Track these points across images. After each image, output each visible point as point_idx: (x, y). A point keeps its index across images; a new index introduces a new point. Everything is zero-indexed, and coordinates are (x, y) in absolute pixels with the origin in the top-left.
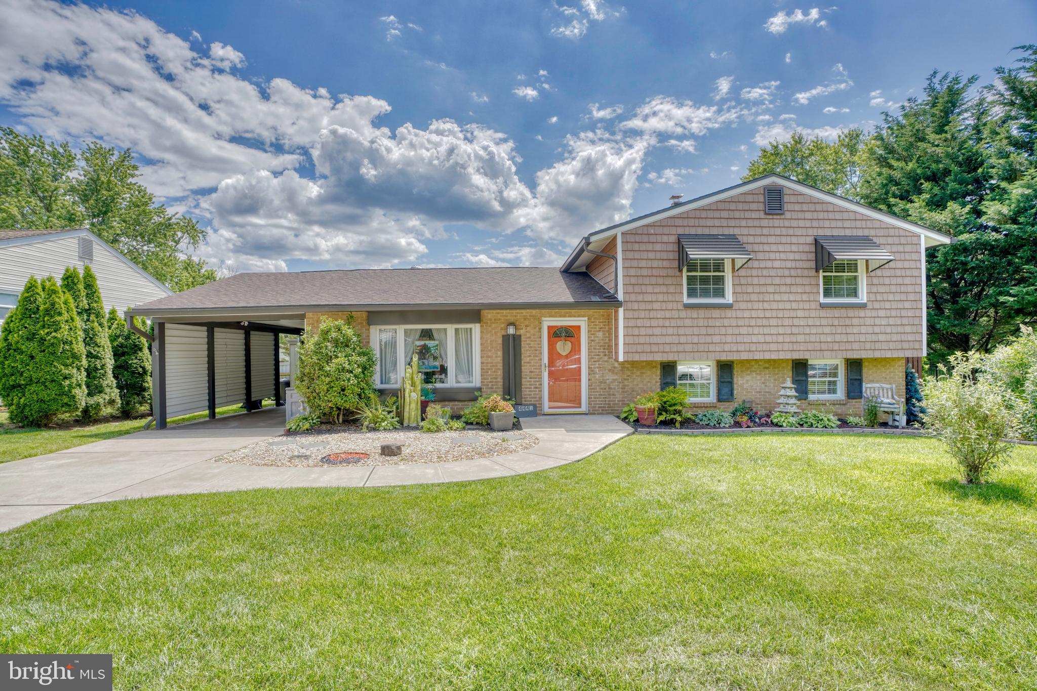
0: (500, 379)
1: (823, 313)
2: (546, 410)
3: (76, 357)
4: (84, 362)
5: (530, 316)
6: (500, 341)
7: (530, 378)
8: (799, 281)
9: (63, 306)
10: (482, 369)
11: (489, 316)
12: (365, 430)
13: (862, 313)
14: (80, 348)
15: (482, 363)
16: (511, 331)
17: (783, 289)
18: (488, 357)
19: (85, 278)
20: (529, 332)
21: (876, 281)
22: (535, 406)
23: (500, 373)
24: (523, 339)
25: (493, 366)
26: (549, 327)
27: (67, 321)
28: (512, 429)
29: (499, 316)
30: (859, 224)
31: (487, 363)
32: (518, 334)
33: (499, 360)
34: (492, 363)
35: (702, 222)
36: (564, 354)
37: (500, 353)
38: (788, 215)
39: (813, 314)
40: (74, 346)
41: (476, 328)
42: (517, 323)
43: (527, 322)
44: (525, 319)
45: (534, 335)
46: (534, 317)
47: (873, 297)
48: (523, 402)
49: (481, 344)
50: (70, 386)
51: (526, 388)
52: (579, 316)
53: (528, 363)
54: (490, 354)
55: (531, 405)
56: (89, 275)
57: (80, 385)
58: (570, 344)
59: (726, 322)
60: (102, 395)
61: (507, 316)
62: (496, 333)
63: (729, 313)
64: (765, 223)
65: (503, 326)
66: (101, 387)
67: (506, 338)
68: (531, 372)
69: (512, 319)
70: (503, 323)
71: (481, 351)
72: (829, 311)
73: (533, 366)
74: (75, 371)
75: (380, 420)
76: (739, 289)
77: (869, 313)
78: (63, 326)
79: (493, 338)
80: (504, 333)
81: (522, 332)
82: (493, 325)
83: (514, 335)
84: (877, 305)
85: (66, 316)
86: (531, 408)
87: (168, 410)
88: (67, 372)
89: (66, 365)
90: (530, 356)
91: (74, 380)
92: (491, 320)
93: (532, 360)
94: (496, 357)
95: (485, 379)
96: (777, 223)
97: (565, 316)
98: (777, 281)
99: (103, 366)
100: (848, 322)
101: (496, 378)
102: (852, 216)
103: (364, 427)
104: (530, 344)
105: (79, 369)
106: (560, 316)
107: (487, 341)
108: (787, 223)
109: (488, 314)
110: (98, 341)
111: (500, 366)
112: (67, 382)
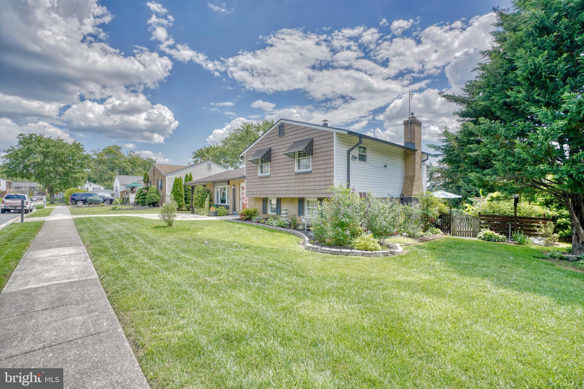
1: (296, 177)
3: (181, 195)
4: (184, 196)
7: (237, 203)
8: (289, 163)
9: (180, 183)
13: (310, 176)
14: (183, 193)
17: (284, 167)
20: (237, 188)
21: (315, 159)
29: (232, 182)
30: (309, 133)
31: (231, 198)
32: (235, 189)
35: (264, 144)
38: (286, 135)
39: (293, 177)
42: (235, 186)
43: (237, 184)
46: (238, 182)
47: (314, 167)
51: (237, 206)
53: (237, 198)
54: (231, 195)
56: (191, 175)
57: (182, 202)
59: (268, 183)
62: (232, 188)
63: (269, 179)
64: (279, 140)
68: (238, 201)
69: (234, 184)
72: (299, 176)
76: (272, 169)
77: (312, 176)
79: (232, 190)
82: (231, 186)
84: (316, 171)
87: (193, 209)
90: (237, 196)
92: (231, 184)
95: (230, 203)
96: (282, 139)
98: (282, 164)
100: (304, 180)
102: (306, 130)
104: (237, 192)
107: (230, 191)
108: (285, 139)
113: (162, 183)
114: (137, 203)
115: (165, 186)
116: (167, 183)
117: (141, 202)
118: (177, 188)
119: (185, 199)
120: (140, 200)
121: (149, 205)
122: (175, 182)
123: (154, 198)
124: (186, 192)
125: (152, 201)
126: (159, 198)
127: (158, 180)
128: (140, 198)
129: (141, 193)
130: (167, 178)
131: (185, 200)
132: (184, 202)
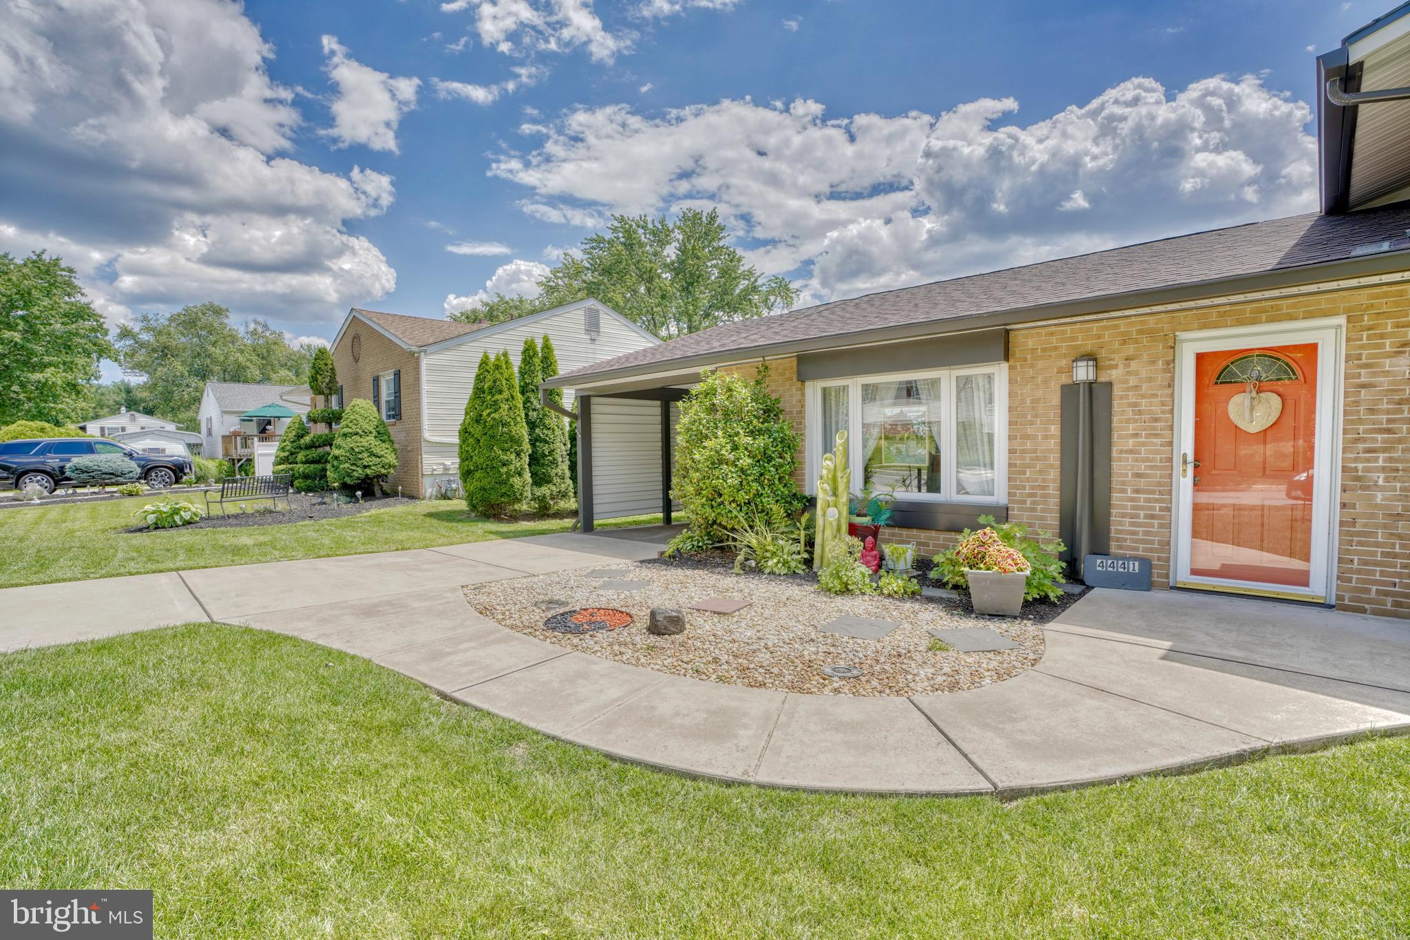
0: (1053, 490)
2: (1183, 575)
3: (516, 441)
4: (527, 446)
5: (1140, 332)
6: (1055, 399)
7: (1137, 491)
9: (504, 382)
10: (1010, 465)
11: (1030, 343)
12: (737, 569)
14: (523, 431)
15: (1012, 451)
16: (1083, 373)
18: (1026, 437)
19: (542, 349)
20: (1137, 373)
22: (1146, 563)
23: (1054, 474)
24: (1117, 391)
25: (1038, 459)
26: (1200, 358)
27: (507, 400)
28: (1023, 616)
29: (1054, 339)
31: (1023, 451)
32: (1102, 379)
33: (1054, 444)
34: (1035, 451)
36: (1254, 427)
37: (1055, 429)
40: (513, 429)
41: (1000, 372)
42: (1103, 354)
43: (1130, 349)
44: (1124, 342)
45: (1150, 380)
46: (1151, 333)
48: (1113, 549)
49: (1010, 409)
50: (508, 473)
51: (1124, 515)
52: (1309, 316)
53: (1131, 452)
54: (1029, 432)
55: (1135, 558)
57: (520, 474)
58: (1276, 402)
60: (550, 486)
61: (1073, 339)
62: (1045, 382)
65: (1063, 362)
66: (550, 476)
67: (1069, 391)
68: (1138, 475)
69: (1089, 345)
70: (1065, 356)
71: (1010, 424)
73: (1148, 460)
74: (513, 456)
75: (768, 555)
78: (502, 406)
79: (1039, 393)
80: (1064, 380)
81: (1114, 375)
82: (1040, 364)
83: (1090, 385)
85: (506, 394)
86: (1134, 567)
87: (596, 509)
88: (505, 458)
89: (504, 450)
90: (1136, 435)
91: (512, 467)
92: (1034, 350)
93: (1144, 444)
94: (1046, 437)
95: (1017, 488)
97: (1253, 322)
99: (551, 452)
101: (1044, 488)
103: (737, 563)
104: (1135, 405)
105: (518, 455)
106: (1240, 323)
107: (1023, 401)
109: (1027, 338)
110: (547, 422)
111: (1054, 458)
112: (504, 470)
113: (398, 392)
114: (283, 484)
115: (418, 400)
116: (425, 387)
117: (306, 477)
118: (495, 406)
119: (534, 460)
120: (300, 468)
121: (348, 490)
122: (480, 379)
123: (367, 460)
124: (532, 425)
125: (359, 473)
126: (391, 458)
127: (376, 380)
128: (301, 456)
129: (300, 437)
130: (425, 362)
131: (530, 465)
132: (527, 476)
